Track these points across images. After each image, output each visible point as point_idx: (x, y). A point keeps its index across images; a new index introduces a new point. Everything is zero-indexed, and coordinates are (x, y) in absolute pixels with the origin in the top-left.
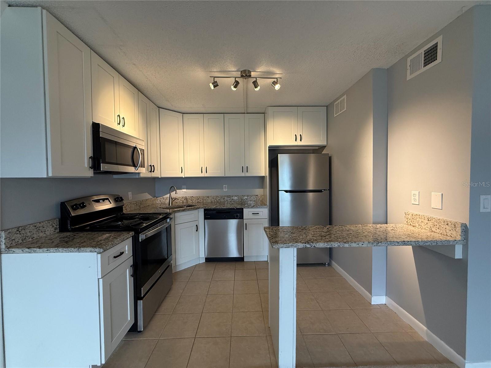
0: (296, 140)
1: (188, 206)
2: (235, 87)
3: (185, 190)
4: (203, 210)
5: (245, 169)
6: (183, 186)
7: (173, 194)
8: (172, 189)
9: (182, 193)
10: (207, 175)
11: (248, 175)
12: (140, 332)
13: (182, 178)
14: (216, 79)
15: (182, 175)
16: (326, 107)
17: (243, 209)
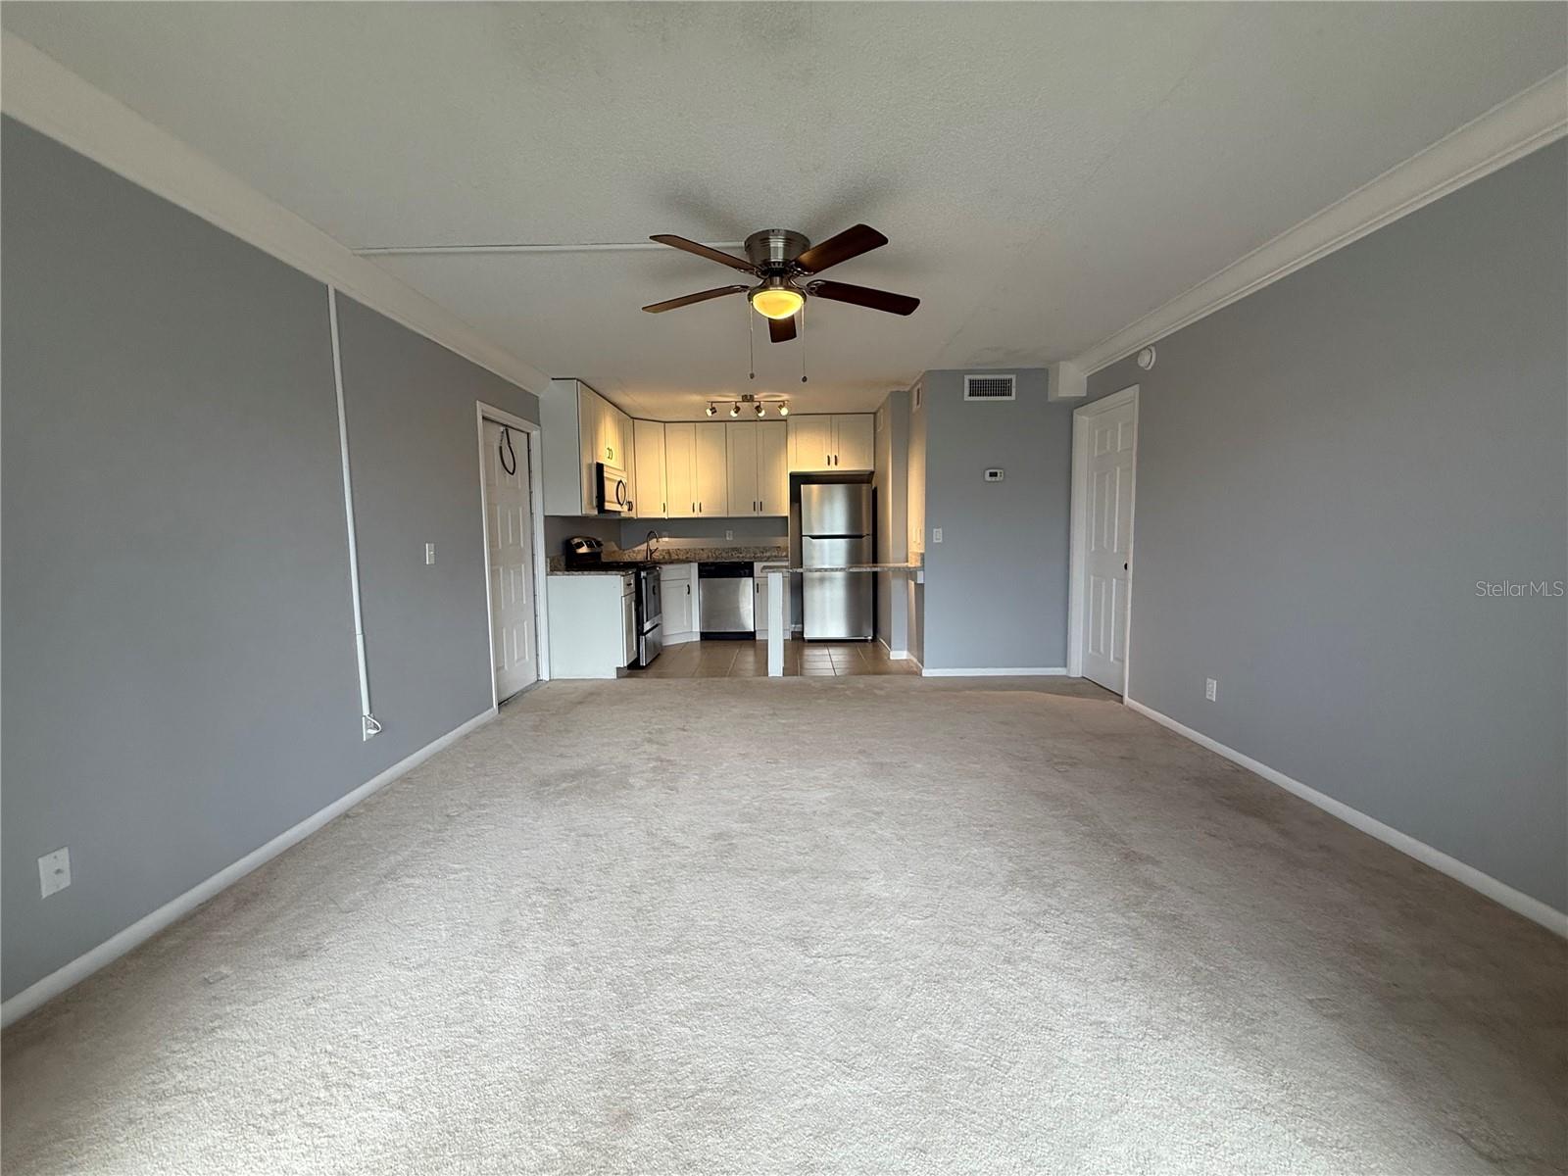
0: (829, 464)
1: (672, 559)
2: (736, 412)
3: (667, 539)
4: (696, 565)
5: (758, 506)
6: (665, 533)
7: (653, 544)
8: (651, 535)
9: (664, 543)
10: (700, 515)
11: (762, 514)
12: (643, 668)
13: (664, 519)
14: (714, 405)
15: (665, 516)
16: (872, 416)
17: (752, 563)
